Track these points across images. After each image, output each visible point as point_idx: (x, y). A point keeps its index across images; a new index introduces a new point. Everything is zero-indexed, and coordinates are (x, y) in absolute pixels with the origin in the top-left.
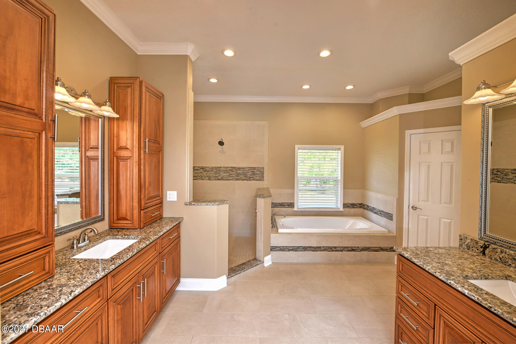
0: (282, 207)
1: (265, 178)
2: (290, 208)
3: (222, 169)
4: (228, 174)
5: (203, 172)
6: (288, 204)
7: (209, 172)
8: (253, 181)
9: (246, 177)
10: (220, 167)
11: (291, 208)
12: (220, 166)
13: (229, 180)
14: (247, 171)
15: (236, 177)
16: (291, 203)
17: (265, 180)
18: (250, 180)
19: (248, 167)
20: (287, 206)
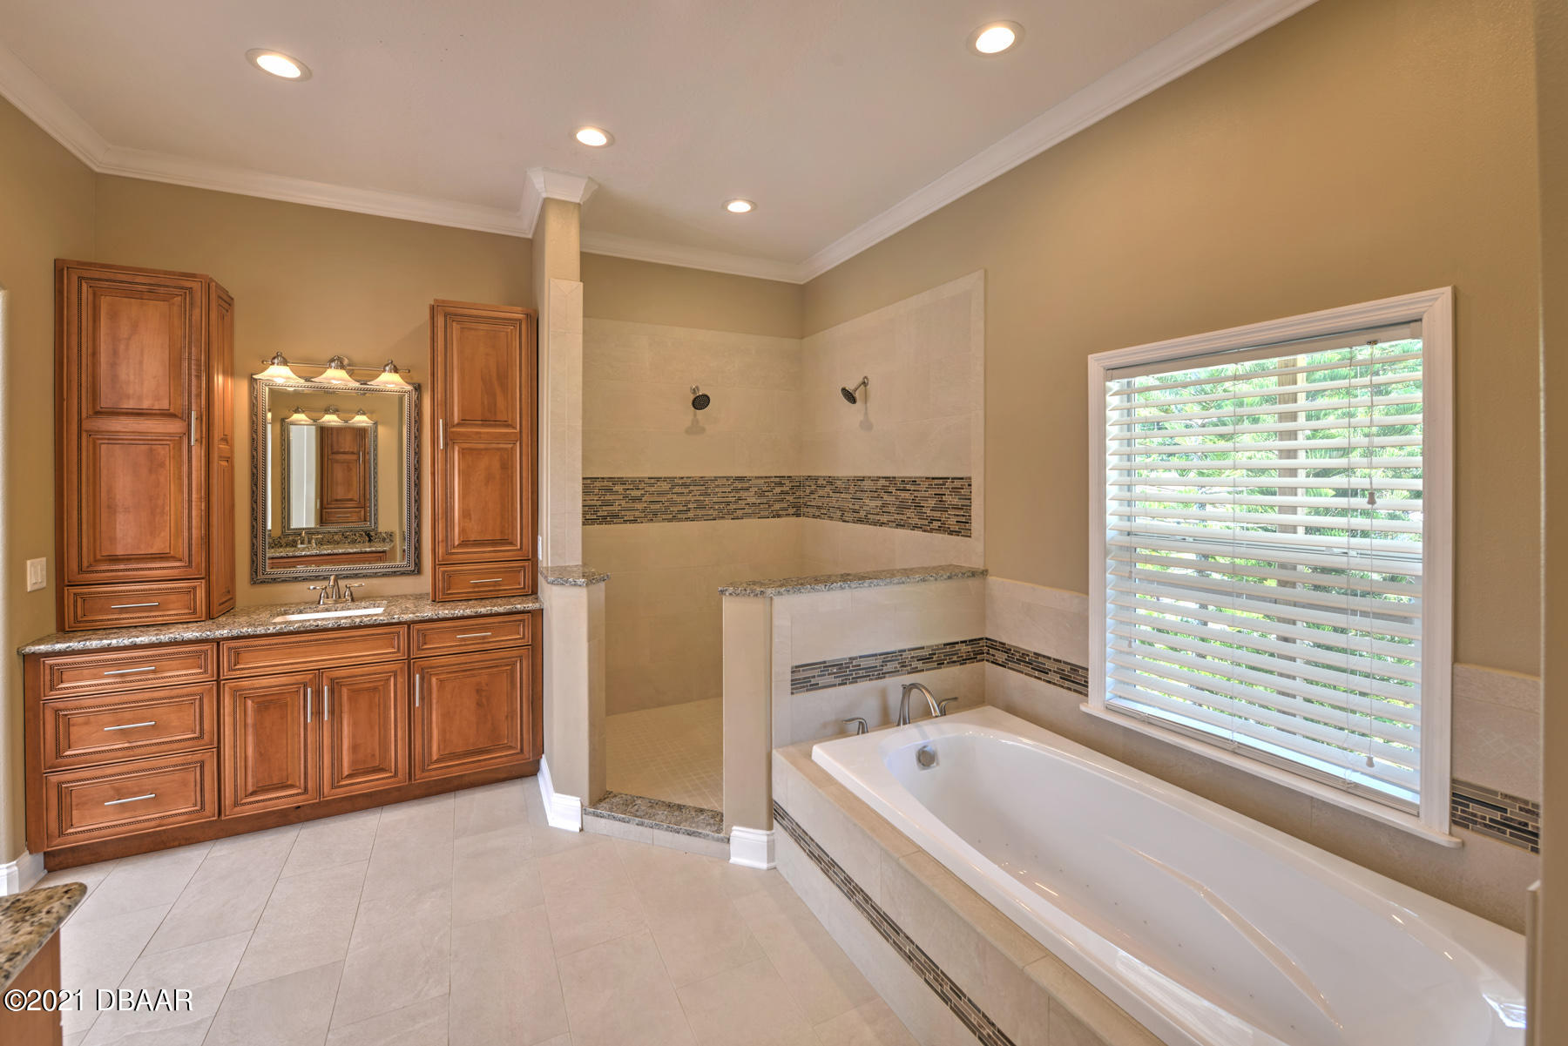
0: (1037, 673)
1: (977, 524)
2: (1069, 689)
3: (867, 485)
4: (879, 503)
5: (831, 494)
6: (1062, 666)
7: (842, 495)
8: (940, 536)
9: (921, 515)
10: (863, 479)
11: (1075, 691)
12: (862, 475)
13: (882, 524)
14: (923, 494)
15: (896, 516)
16: (1075, 668)
17: (974, 533)
18: (931, 531)
19: (927, 478)
20: (1056, 678)
